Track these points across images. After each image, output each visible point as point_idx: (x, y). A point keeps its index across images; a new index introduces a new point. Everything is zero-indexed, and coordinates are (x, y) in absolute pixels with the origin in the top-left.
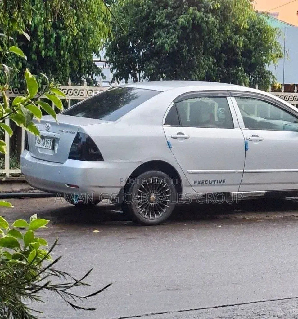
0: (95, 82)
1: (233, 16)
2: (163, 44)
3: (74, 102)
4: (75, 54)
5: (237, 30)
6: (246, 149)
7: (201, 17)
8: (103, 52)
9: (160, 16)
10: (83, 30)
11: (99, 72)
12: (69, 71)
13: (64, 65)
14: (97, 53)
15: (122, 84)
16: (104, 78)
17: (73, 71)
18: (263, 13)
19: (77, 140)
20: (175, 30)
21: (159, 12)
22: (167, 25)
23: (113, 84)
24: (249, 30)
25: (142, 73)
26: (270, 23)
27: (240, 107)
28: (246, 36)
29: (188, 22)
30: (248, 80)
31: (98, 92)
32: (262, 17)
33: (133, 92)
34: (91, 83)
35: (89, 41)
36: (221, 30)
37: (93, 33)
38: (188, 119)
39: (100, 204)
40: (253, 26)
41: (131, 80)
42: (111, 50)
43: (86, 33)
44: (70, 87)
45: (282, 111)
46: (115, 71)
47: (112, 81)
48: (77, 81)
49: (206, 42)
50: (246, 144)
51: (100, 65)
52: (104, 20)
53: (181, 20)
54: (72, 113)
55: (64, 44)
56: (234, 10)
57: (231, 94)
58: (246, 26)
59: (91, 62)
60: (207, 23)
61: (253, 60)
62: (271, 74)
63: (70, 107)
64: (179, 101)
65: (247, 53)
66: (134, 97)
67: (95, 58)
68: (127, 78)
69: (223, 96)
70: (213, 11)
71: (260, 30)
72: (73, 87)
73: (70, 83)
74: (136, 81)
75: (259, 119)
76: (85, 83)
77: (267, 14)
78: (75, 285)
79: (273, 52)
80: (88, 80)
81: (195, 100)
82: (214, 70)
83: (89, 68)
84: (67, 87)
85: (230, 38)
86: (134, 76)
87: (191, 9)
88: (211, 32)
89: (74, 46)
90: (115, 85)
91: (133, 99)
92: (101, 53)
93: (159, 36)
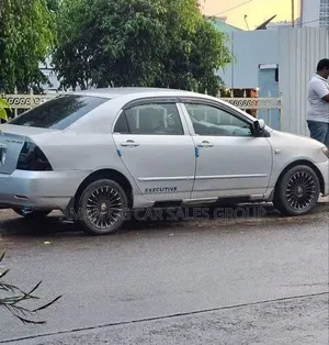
0: (42, 90)
1: (180, 21)
2: (110, 50)
3: (20, 111)
4: (21, 61)
5: (185, 35)
6: (197, 156)
7: (148, 23)
8: (49, 60)
9: (106, 22)
10: (28, 37)
11: (45, 80)
12: (14, 79)
13: (9, 73)
14: (43, 61)
15: (69, 91)
16: (51, 86)
17: (19, 79)
18: (210, 18)
19: (25, 150)
20: (123, 36)
21: (105, 18)
22: (114, 31)
23: (60, 92)
24: (196, 35)
25: (90, 81)
26: (217, 28)
27: (189, 112)
28: (194, 41)
29: (135, 27)
30: (197, 86)
31: (45, 101)
32: (209, 21)
33: (81, 99)
34: (38, 91)
35: (34, 48)
36: (168, 35)
37: (38, 40)
38: (138, 126)
39: (50, 215)
40: (200, 31)
41: (78, 87)
42: (58, 58)
43: (31, 41)
44: (16, 95)
45: (232, 117)
46: (62, 79)
47: (59, 89)
48: (23, 90)
49: (153, 48)
50: (196, 150)
51: (46, 73)
52: (49, 27)
53: (128, 25)
54: (19, 122)
55: (9, 52)
56: (181, 15)
57: (180, 100)
58: (194, 31)
59: (37, 70)
60: (154, 28)
61: (202, 65)
62: (220, 79)
63: (16, 116)
64: (127, 108)
65: (195, 58)
66: (81, 105)
67: (41, 65)
68: (74, 86)
69: (172, 102)
70: (160, 17)
71: (207, 35)
72: (20, 96)
73: (16, 92)
74: (83, 88)
75: (209, 125)
76: (32, 91)
77: (213, 18)
78: (24, 298)
79: (221, 57)
80: (34, 89)
81: (144, 107)
82: (162, 76)
83: (36, 76)
84: (13, 96)
85: (178, 43)
86: (82, 83)
87: (138, 14)
88: (158, 37)
89: (19, 54)
90: (63, 92)
91: (81, 106)
92: (47, 60)
93: (106, 42)
